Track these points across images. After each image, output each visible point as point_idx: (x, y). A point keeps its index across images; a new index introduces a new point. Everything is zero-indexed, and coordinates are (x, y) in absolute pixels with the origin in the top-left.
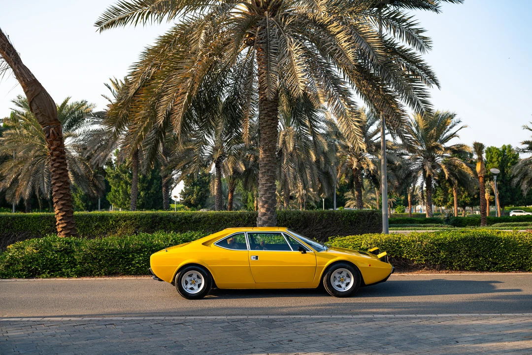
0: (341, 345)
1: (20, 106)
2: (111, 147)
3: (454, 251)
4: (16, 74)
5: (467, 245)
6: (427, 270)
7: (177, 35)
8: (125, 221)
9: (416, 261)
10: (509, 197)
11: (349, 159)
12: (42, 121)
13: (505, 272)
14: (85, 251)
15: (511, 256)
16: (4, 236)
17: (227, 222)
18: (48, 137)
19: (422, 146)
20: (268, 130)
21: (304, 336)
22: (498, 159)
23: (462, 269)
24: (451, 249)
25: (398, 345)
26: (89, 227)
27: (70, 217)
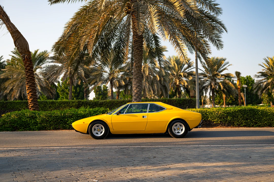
0: (184, 159)
1: (15, 54)
2: (59, 73)
3: (235, 117)
4: (7, 27)
5: (242, 113)
6: (221, 126)
7: (90, 6)
8: (64, 104)
9: (215, 121)
10: (250, 100)
11: (175, 80)
12: (21, 51)
13: (261, 127)
14: (42, 117)
15: (264, 119)
16: (2, 112)
17: (117, 104)
18: (24, 60)
19: (210, 74)
20: (138, 56)
21: (162, 155)
22: (244, 82)
23: (239, 126)
24: (233, 116)
25: (217, 159)
26: (46, 107)
27: (35, 101)
